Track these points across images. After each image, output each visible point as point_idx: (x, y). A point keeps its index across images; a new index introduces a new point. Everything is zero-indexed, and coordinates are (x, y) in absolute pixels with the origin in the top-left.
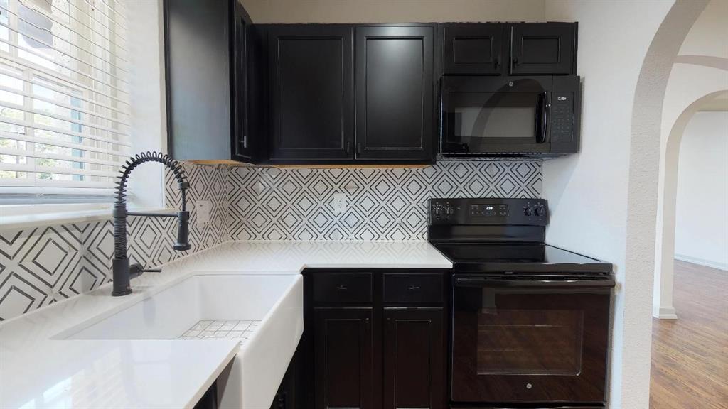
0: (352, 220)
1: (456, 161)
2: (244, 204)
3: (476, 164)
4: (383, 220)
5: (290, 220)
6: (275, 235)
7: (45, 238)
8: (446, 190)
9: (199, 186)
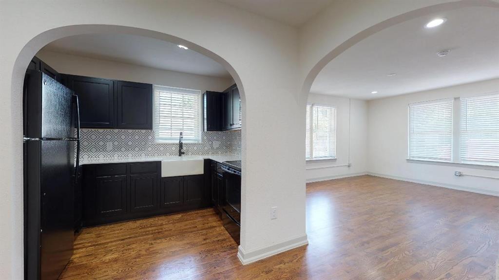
7: (173, 146)
9: (215, 138)
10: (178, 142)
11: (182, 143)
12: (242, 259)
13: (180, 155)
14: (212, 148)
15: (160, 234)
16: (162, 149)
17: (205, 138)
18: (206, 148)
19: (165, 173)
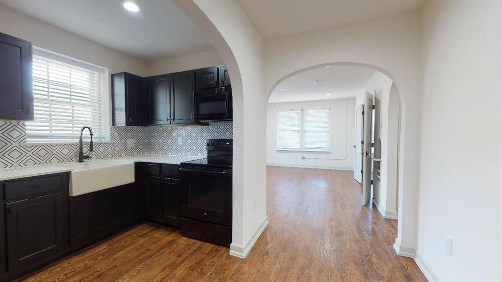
0: (184, 148)
1: (220, 123)
2: (152, 141)
3: (228, 124)
4: (194, 148)
5: (165, 147)
6: (161, 153)
7: (64, 147)
8: (217, 136)
9: (129, 135)
10: (78, 141)
11: (92, 142)
12: (241, 254)
13: (81, 161)
14: (126, 149)
15: (102, 277)
16: (42, 152)
17: (116, 135)
18: (117, 148)
19: (78, 189)
